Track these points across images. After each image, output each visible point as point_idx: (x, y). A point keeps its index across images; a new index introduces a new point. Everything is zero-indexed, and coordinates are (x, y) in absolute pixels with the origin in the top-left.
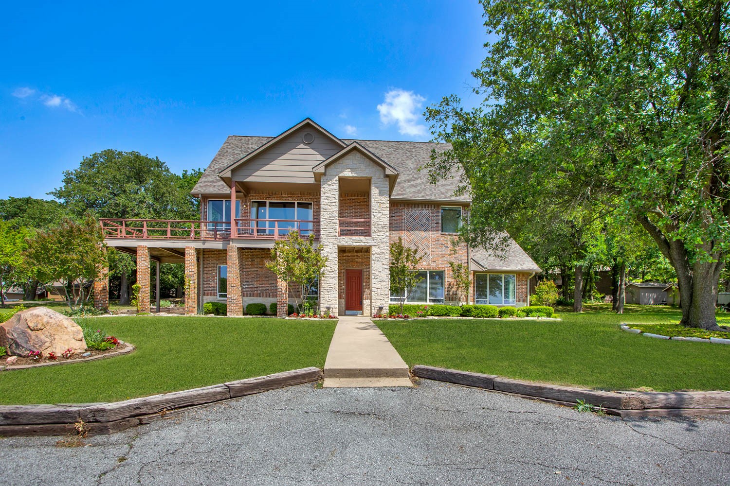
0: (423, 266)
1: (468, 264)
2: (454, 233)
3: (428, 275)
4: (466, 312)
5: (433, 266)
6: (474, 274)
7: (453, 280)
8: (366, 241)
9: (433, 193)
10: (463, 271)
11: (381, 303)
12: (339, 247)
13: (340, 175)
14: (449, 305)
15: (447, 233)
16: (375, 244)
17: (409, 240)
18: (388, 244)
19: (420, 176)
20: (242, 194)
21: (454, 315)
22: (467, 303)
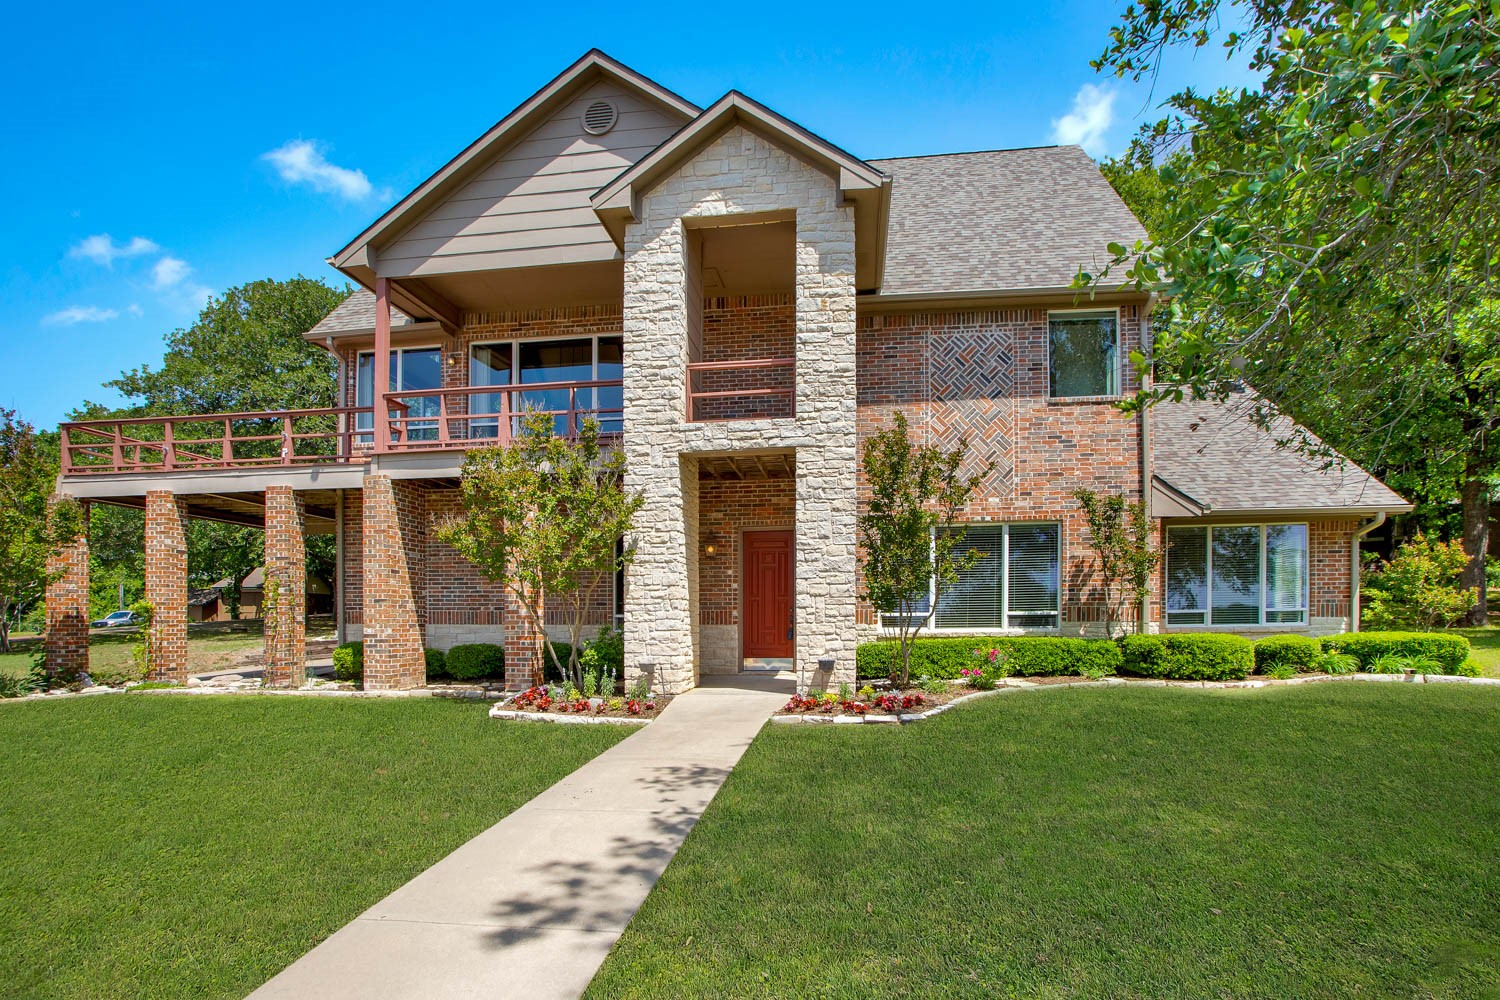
0: (983, 508)
1: (1142, 496)
2: (1093, 398)
3: (1006, 538)
4: (1136, 663)
5: (1023, 509)
6: (1163, 530)
7: (1090, 552)
8: (776, 432)
9: (1020, 270)
10: (1125, 519)
11: (829, 645)
12: (682, 455)
13: (688, 214)
14: (1078, 636)
15: (1068, 399)
16: (807, 441)
17: (942, 429)
18: (853, 438)
19: (980, 230)
20: (437, 325)
21: (1095, 672)
22: (1141, 629)
